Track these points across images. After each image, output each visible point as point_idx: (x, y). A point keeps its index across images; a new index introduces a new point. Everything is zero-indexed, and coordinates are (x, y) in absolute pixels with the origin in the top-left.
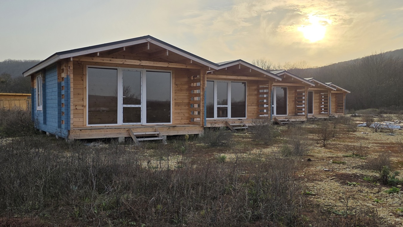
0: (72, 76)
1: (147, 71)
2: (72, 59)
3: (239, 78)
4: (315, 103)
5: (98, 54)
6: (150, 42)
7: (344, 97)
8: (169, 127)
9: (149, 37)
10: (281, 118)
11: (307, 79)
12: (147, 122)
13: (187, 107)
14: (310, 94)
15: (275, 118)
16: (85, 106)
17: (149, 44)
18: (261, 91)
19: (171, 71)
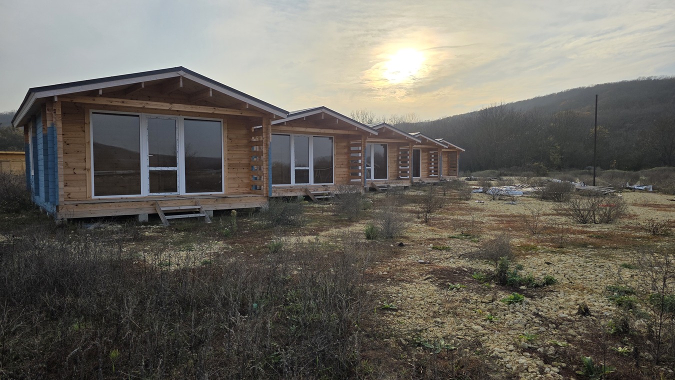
0: (59, 124)
1: (185, 119)
2: (56, 99)
3: (322, 131)
4: (423, 163)
5: (101, 92)
6: (183, 77)
7: (458, 156)
8: (217, 198)
9: (181, 68)
10: (380, 182)
11: (413, 134)
12: (187, 192)
13: (246, 170)
14: (417, 154)
15: (372, 184)
16: (89, 170)
17: (181, 80)
18: (352, 149)
19: (222, 120)
